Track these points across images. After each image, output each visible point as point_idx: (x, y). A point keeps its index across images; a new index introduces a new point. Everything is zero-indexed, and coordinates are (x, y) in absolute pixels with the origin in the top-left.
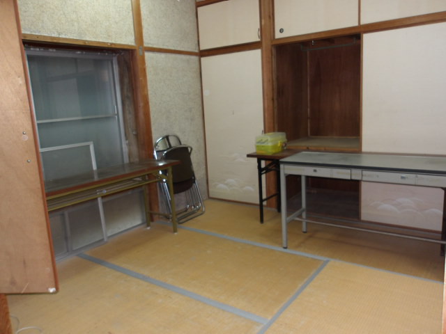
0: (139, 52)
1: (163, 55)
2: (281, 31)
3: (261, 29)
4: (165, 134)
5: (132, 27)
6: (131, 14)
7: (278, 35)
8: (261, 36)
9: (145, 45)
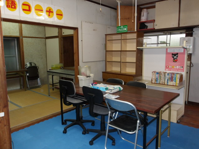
0: (21, 38)
1: (30, 39)
2: (64, 33)
3: (58, 32)
4: (30, 62)
5: (18, 31)
6: (18, 27)
7: (63, 34)
8: (59, 34)
9: (23, 36)
